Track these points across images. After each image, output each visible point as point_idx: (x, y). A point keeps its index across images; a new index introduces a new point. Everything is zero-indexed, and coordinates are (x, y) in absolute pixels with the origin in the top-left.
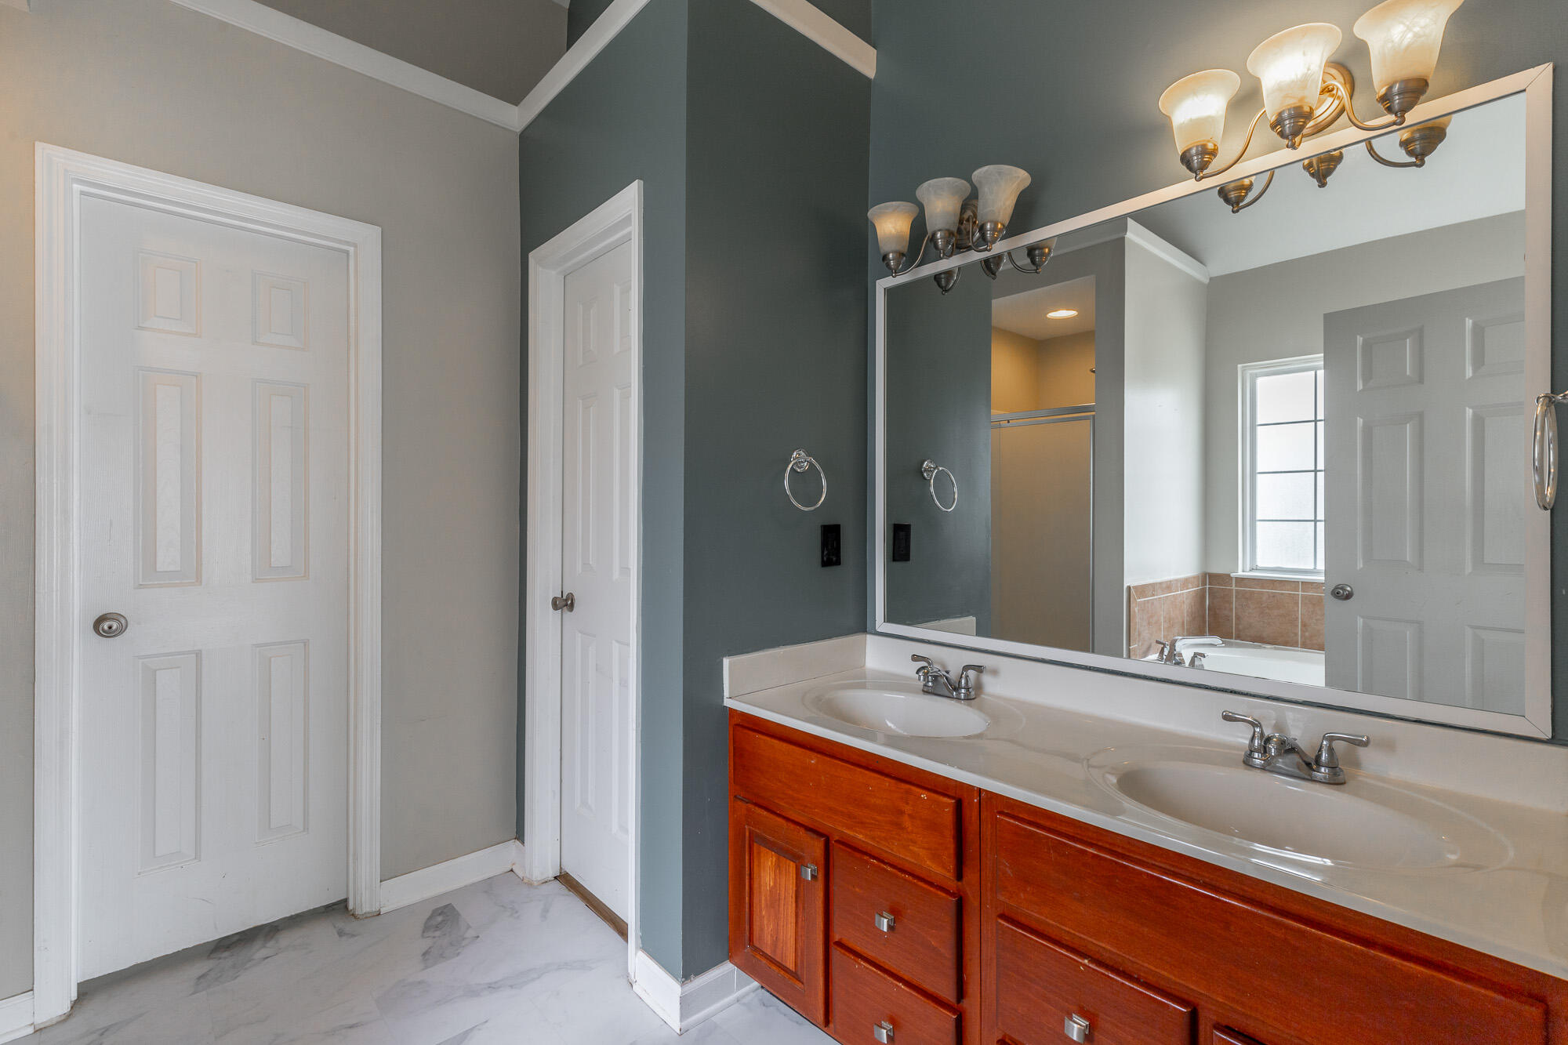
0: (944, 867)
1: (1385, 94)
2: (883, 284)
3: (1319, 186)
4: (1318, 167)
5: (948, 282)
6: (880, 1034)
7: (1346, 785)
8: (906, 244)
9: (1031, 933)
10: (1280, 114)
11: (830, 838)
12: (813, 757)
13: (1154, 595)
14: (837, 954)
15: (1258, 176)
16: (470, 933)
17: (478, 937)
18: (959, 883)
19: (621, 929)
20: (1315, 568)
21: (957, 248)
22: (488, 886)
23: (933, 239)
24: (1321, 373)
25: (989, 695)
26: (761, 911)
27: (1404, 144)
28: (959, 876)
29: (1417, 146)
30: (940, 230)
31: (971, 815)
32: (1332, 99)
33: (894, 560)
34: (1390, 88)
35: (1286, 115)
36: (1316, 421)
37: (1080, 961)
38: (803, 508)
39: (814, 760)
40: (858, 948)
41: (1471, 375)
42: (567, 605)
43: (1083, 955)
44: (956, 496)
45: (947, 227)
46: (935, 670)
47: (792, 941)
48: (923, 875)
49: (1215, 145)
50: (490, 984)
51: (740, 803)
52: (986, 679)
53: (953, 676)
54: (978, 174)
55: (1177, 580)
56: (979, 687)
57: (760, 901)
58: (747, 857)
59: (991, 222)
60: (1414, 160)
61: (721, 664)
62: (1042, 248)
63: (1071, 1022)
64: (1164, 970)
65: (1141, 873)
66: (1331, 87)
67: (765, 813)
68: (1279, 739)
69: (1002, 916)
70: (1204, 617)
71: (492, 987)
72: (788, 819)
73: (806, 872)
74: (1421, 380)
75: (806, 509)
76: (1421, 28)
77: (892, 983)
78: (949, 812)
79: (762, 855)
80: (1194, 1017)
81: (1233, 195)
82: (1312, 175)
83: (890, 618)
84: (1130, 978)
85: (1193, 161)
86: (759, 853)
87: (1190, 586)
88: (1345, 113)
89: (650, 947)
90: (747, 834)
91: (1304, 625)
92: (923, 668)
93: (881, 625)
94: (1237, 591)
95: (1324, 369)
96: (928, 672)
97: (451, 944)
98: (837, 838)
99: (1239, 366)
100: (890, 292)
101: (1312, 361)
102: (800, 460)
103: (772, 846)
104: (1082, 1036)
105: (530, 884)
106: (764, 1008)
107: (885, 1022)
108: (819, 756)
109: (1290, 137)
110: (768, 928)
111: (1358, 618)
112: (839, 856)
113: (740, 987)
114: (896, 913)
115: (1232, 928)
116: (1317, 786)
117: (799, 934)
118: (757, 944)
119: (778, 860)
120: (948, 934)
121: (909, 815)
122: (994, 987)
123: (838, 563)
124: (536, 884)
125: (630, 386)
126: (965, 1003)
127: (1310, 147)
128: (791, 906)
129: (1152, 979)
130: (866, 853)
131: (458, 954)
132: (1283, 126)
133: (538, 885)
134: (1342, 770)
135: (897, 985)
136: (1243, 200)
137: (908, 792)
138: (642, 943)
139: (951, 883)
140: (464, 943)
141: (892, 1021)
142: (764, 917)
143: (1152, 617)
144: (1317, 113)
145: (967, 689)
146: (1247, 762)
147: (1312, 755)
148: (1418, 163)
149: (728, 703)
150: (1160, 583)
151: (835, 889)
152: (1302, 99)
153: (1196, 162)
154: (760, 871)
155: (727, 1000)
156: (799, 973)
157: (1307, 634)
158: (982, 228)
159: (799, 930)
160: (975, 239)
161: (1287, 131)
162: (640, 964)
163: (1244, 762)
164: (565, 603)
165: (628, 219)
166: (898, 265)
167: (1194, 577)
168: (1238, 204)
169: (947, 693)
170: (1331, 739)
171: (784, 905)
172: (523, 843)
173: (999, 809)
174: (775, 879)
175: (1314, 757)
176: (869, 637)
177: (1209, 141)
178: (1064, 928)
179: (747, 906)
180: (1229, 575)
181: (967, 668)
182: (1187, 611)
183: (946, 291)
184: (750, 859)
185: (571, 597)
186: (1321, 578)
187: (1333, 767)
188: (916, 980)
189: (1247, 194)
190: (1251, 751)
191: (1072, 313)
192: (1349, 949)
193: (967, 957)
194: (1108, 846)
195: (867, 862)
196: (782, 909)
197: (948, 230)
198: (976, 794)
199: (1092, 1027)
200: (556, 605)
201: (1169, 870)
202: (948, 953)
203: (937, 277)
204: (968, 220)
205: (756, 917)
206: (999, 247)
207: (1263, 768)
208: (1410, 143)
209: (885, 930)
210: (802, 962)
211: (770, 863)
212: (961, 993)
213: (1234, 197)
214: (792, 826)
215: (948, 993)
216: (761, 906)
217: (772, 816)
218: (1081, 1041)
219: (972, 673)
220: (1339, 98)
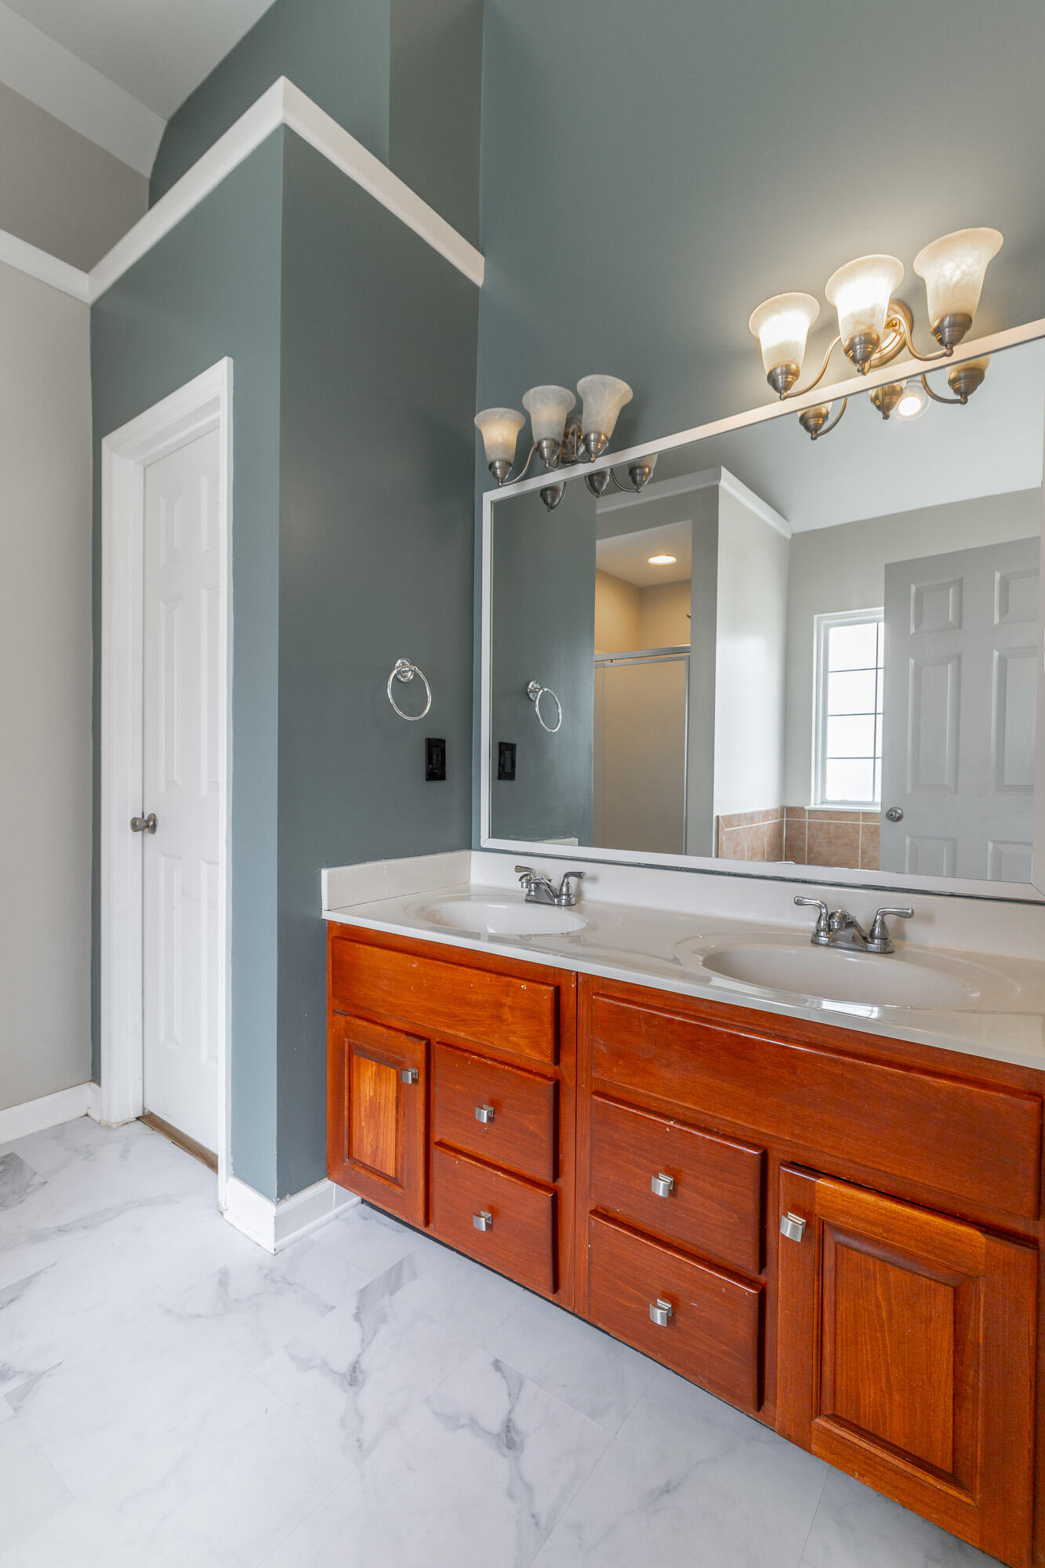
0: (542, 1052)
1: (938, 327)
2: (489, 498)
3: (884, 418)
4: (883, 400)
5: (554, 499)
6: (479, 1223)
7: (894, 954)
8: (513, 452)
9: (622, 1104)
10: (852, 340)
11: (432, 1041)
12: (414, 961)
13: (739, 825)
14: (437, 1153)
15: (835, 402)
16: (37, 1180)
17: (46, 1182)
18: (557, 1068)
19: (210, 1161)
20: (873, 800)
21: (562, 462)
22: (59, 1132)
23: (539, 449)
24: (882, 625)
25: (588, 901)
26: (360, 1123)
27: (952, 382)
28: (557, 1060)
29: (962, 384)
30: (545, 439)
31: (568, 1000)
32: (895, 335)
33: (500, 778)
34: (942, 321)
35: (857, 340)
36: (877, 669)
37: (667, 1123)
38: (406, 718)
39: (415, 964)
40: (459, 1145)
41: (998, 621)
42: (148, 826)
43: (669, 1118)
44: (560, 718)
45: (552, 436)
46: (538, 877)
47: (393, 1147)
48: (523, 1064)
49: (797, 367)
50: (60, 1227)
51: (339, 1016)
52: (587, 887)
53: (555, 884)
54: (583, 383)
55: (759, 812)
56: (579, 894)
57: (360, 1112)
58: (346, 1071)
59: (595, 432)
60: (959, 397)
61: (319, 874)
62: (642, 468)
63: (658, 1180)
64: (739, 1119)
65: (721, 1033)
66: (894, 322)
67: (365, 1023)
68: (841, 914)
69: (597, 1093)
70: (781, 847)
71: (61, 1230)
72: (389, 1027)
73: (407, 1077)
74: (960, 627)
75: (410, 719)
76: (969, 266)
77: (491, 1173)
78: (547, 999)
79: (362, 1065)
80: (764, 1158)
81: (812, 422)
82: (878, 407)
83: (495, 833)
84: (710, 1132)
85: (778, 381)
86: (359, 1064)
87: (770, 817)
88: (906, 347)
89: (241, 1172)
90: (347, 1047)
91: (863, 852)
92: (526, 875)
93: (486, 841)
94: (809, 822)
95: (885, 621)
96: (531, 879)
97: (14, 1192)
98: (438, 1040)
99: (815, 616)
100: (497, 506)
101: (873, 613)
102: (404, 669)
103: (371, 1056)
104: (667, 1192)
105: (108, 1127)
106: (365, 1221)
107: (485, 1211)
108: (420, 959)
109: (860, 362)
110: (367, 1138)
111: (907, 837)
112: (440, 1056)
113: (339, 1203)
114: (496, 1105)
115: (798, 1072)
116: (871, 956)
117: (400, 1140)
118: (356, 1156)
119: (378, 1067)
120: (546, 1117)
121: (509, 1007)
122: (588, 1162)
123: (442, 777)
124: (115, 1126)
125: (218, 587)
126: (561, 1182)
127: (877, 377)
128: (392, 1112)
129: (729, 1131)
130: (467, 1051)
131: (22, 1202)
132: (855, 351)
133: (118, 1127)
134: (891, 942)
135: (496, 1174)
136: (820, 428)
137: (509, 984)
138: (234, 1170)
139: (549, 1069)
140: (29, 1190)
141: (491, 1210)
142: (363, 1128)
143: (737, 846)
144: (883, 345)
145: (568, 895)
146: (815, 942)
147: (867, 930)
148: (962, 400)
149: (327, 915)
150: (745, 814)
151: (436, 1090)
152: (871, 327)
153: (781, 382)
154: (359, 1083)
155: (324, 1218)
156: (399, 1179)
157: (866, 860)
158: (586, 441)
159: (400, 1136)
160: (579, 454)
161: (858, 356)
162: (231, 1189)
163: (812, 941)
164: (146, 825)
165: (217, 400)
166: (505, 473)
167: (774, 810)
168: (816, 431)
169: (550, 902)
170: (884, 914)
171: (384, 1113)
172: (99, 1084)
173: (595, 991)
174: (375, 1089)
175: (869, 932)
176: (474, 854)
177: (792, 362)
178: (652, 1094)
179: (346, 1120)
180: (803, 808)
181: (567, 875)
182: (768, 842)
183: (552, 508)
184: (349, 1072)
185: (153, 817)
186: (878, 809)
187: (884, 939)
188: (514, 1167)
189: (823, 422)
190: (818, 931)
191: (671, 560)
192: (891, 1074)
193: (563, 1136)
194: (692, 1013)
195: (467, 1059)
196: (381, 1118)
197: (554, 440)
198: (573, 979)
199: (675, 1183)
200: (135, 825)
201: (746, 1028)
202: (546, 1136)
203: (544, 492)
204: (573, 434)
205: (355, 1130)
206: (602, 463)
207: (827, 945)
208: (956, 382)
209: (485, 1121)
210: (403, 1168)
211: (370, 1073)
212: (557, 1173)
213: (813, 424)
214: (392, 1033)
215: (544, 1173)
216: (360, 1118)
217: (371, 1026)
218: (666, 1196)
219: (573, 880)
220: (900, 334)
